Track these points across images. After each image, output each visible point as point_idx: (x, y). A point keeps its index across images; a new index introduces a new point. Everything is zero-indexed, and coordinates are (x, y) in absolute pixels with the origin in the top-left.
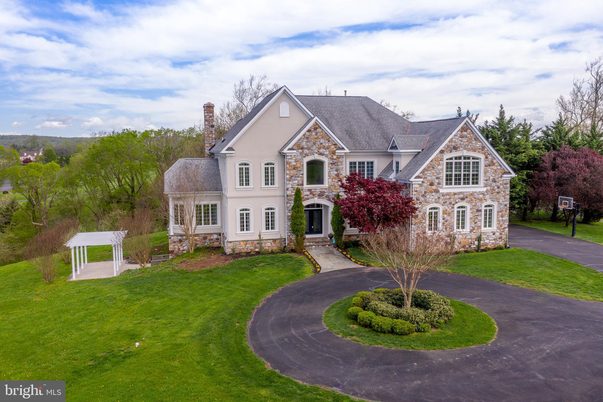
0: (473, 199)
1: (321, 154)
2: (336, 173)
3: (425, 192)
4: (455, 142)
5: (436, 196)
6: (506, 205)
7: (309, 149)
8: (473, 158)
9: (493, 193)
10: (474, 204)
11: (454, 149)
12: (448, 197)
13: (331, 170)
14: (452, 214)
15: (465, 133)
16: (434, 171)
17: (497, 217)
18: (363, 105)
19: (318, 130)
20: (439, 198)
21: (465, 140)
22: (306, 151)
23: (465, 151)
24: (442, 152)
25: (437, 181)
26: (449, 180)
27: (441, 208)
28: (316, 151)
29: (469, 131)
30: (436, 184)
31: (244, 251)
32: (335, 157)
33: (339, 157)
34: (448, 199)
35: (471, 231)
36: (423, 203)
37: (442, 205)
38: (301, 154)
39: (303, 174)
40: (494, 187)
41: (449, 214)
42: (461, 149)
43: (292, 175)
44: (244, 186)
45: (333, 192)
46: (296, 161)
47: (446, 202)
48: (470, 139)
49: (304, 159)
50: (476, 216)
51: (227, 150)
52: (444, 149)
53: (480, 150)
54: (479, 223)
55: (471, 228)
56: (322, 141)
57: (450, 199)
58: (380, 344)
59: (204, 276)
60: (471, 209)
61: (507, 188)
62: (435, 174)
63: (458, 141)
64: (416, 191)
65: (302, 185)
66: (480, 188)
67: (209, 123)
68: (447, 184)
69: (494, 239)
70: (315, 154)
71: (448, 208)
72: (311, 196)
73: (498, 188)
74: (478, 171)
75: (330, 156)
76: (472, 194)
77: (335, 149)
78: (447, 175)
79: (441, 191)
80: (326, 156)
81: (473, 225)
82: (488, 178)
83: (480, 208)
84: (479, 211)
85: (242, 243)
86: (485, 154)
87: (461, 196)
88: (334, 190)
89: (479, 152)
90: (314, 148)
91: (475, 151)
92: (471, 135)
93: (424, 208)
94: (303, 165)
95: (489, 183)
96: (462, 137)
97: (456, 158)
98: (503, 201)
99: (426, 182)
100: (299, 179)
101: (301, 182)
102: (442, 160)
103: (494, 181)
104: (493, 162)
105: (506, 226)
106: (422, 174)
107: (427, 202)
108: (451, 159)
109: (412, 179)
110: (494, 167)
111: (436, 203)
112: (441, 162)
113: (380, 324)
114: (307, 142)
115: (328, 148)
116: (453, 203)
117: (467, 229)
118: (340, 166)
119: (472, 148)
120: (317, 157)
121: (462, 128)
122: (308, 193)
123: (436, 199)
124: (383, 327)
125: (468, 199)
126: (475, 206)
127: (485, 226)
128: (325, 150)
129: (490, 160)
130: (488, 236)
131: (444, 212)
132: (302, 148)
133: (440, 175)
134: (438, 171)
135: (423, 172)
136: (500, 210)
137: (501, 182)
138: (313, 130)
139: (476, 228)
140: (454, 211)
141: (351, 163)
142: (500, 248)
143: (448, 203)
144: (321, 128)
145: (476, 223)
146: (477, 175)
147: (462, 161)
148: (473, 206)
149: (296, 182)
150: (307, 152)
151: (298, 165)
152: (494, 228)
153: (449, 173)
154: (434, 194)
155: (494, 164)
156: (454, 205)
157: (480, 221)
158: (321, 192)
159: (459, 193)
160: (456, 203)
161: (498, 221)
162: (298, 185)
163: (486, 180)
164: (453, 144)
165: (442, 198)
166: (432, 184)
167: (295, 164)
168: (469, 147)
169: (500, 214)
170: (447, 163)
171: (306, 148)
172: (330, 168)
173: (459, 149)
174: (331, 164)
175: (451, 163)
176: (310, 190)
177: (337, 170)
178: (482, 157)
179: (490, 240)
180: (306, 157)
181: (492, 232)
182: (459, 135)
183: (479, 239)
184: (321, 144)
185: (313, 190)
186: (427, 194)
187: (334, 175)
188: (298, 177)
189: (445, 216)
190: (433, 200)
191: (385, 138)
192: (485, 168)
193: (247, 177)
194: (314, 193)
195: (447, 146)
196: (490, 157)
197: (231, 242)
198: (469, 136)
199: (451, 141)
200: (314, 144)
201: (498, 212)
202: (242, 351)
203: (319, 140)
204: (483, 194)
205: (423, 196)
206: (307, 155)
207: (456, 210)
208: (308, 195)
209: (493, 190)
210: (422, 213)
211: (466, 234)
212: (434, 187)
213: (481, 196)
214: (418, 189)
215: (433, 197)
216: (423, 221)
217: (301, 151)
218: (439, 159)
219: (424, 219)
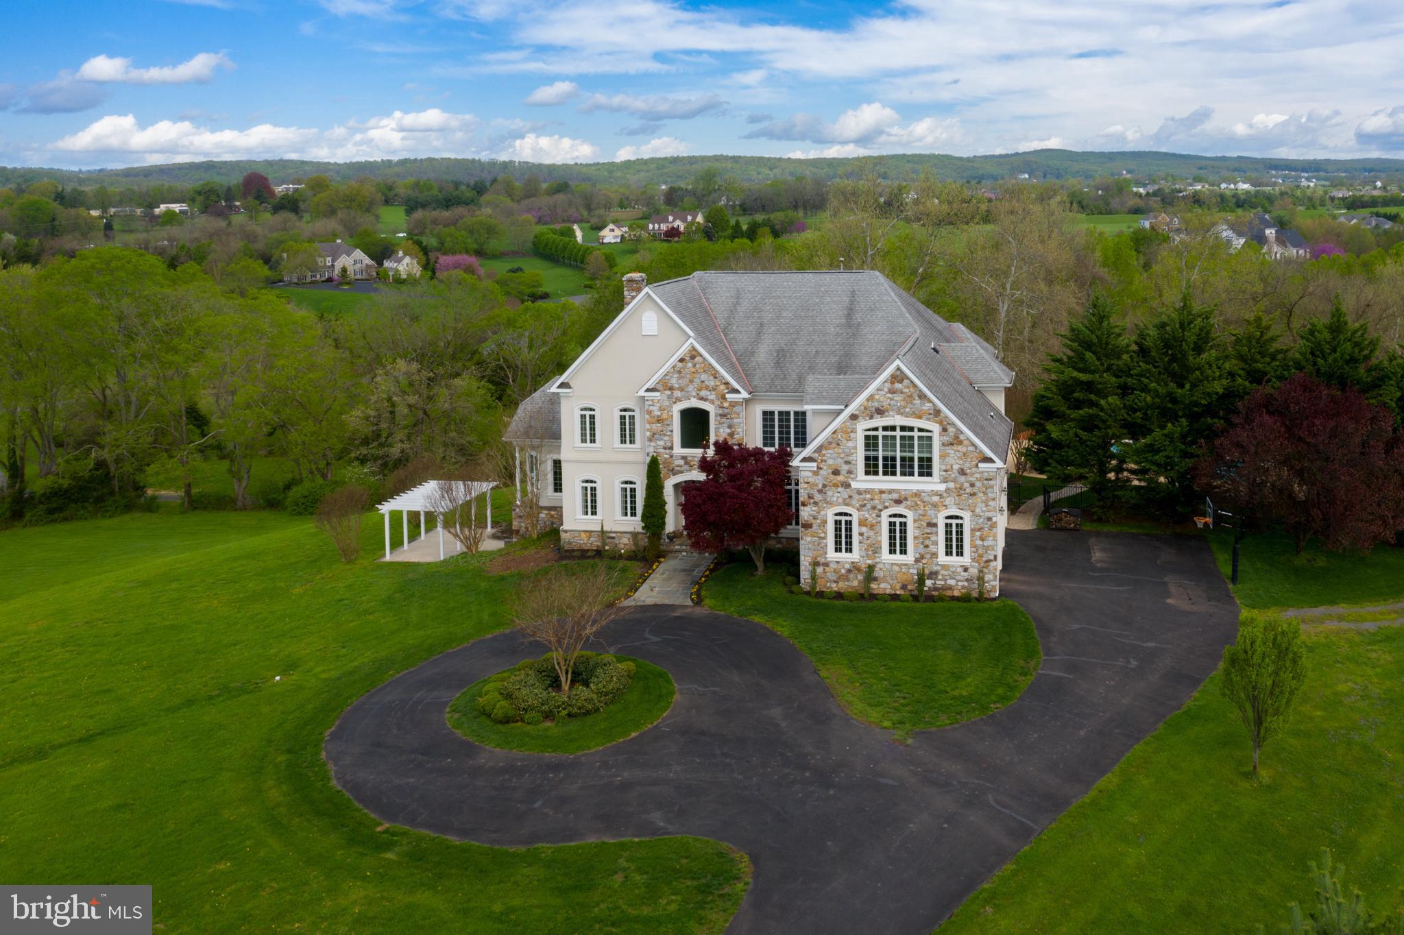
0: (919, 503)
1: (702, 399)
2: (728, 431)
3: (824, 486)
4: (878, 401)
5: (845, 493)
7: (681, 389)
8: (920, 430)
9: (960, 495)
10: (920, 512)
11: (878, 414)
12: (868, 496)
13: (720, 426)
14: (877, 528)
15: (898, 386)
16: (840, 451)
17: (971, 540)
19: (696, 359)
20: (851, 497)
21: (898, 397)
22: (678, 394)
23: (898, 417)
24: (854, 417)
26: (871, 467)
27: (857, 515)
28: (694, 393)
29: (906, 382)
30: (843, 473)
31: (587, 548)
32: (726, 405)
33: (733, 404)
34: (868, 500)
35: (917, 561)
36: (820, 504)
37: (858, 510)
38: (669, 397)
39: (672, 431)
40: (962, 484)
41: (872, 527)
42: (891, 413)
43: (655, 431)
44: (588, 444)
46: (661, 409)
47: (865, 505)
48: (911, 396)
49: (675, 406)
50: (927, 533)
51: (560, 387)
52: (857, 412)
53: (931, 416)
54: (933, 547)
55: (917, 556)
56: (704, 377)
57: (872, 499)
60: (915, 521)
61: (994, 488)
62: (842, 456)
63: (883, 399)
64: (808, 483)
65: (671, 448)
66: (932, 484)
68: (867, 473)
69: (967, 580)
70: (692, 399)
71: (870, 517)
72: (686, 467)
73: (972, 485)
74: (931, 452)
75: (718, 402)
76: (917, 494)
77: (727, 391)
78: (867, 458)
79: (854, 485)
80: (712, 402)
81: (921, 549)
82: (949, 467)
83: (934, 521)
84: (934, 525)
85: (583, 535)
86: (940, 423)
87: (895, 496)
89: (928, 419)
90: (691, 388)
91: (920, 417)
92: (911, 390)
93: (822, 513)
94: (674, 416)
95: (953, 476)
96: (892, 391)
97: (885, 429)
98: (984, 512)
99: (825, 468)
100: (666, 438)
102: (854, 431)
103: (962, 472)
104: (958, 437)
106: (816, 455)
107: (830, 504)
108: (876, 429)
109: (795, 463)
110: (960, 448)
111: (846, 505)
112: (852, 435)
114: (680, 378)
115: (714, 389)
116: (880, 507)
117: (909, 558)
118: (735, 420)
119: (914, 413)
120: (694, 403)
122: (682, 462)
123: (844, 500)
125: (909, 503)
126: (924, 515)
127: (949, 553)
128: (709, 393)
129: (952, 434)
130: (953, 572)
131: (861, 524)
132: (671, 389)
133: (851, 458)
134: (846, 450)
135: (819, 450)
136: (978, 527)
137: (978, 476)
138: (687, 358)
139: (928, 556)
140: (880, 522)
141: (765, 413)
142: (965, 599)
143: (869, 506)
144: (701, 356)
145: (927, 546)
146: (926, 459)
147: (896, 434)
148: (920, 515)
149: (661, 443)
150: (679, 395)
151: (665, 416)
152: (969, 558)
153: (870, 454)
154: (840, 489)
155: (960, 443)
156: (881, 511)
157: (936, 543)
159: (891, 491)
160: (886, 507)
161: (973, 546)
162: (665, 448)
163: (946, 471)
164: (876, 404)
165: (856, 497)
166: (836, 472)
167: (659, 413)
168: (907, 410)
169: (978, 534)
170: (867, 437)
171: (678, 389)
172: (717, 423)
173: (886, 413)
174: (721, 415)
175: (876, 438)
176: (684, 458)
177: (730, 427)
178: (935, 428)
179: (958, 581)
180: (678, 403)
181: (962, 566)
182: (886, 390)
184: (702, 382)
185: (689, 459)
186: (827, 489)
188: (665, 435)
189: (864, 529)
190: (840, 500)
192: (943, 448)
193: (593, 429)
194: (692, 463)
195: (863, 407)
196: (951, 430)
197: (567, 532)
198: (907, 390)
199: (871, 398)
200: (691, 381)
201: (973, 530)
203: (698, 376)
204: (941, 495)
205: (820, 491)
206: (679, 400)
207: (886, 519)
208: (681, 466)
209: (961, 488)
210: (818, 521)
211: (906, 565)
212: (840, 478)
213: (936, 499)
214: (810, 480)
215: (839, 495)
216: (822, 535)
217: (668, 392)
218: (849, 430)
219: (823, 532)
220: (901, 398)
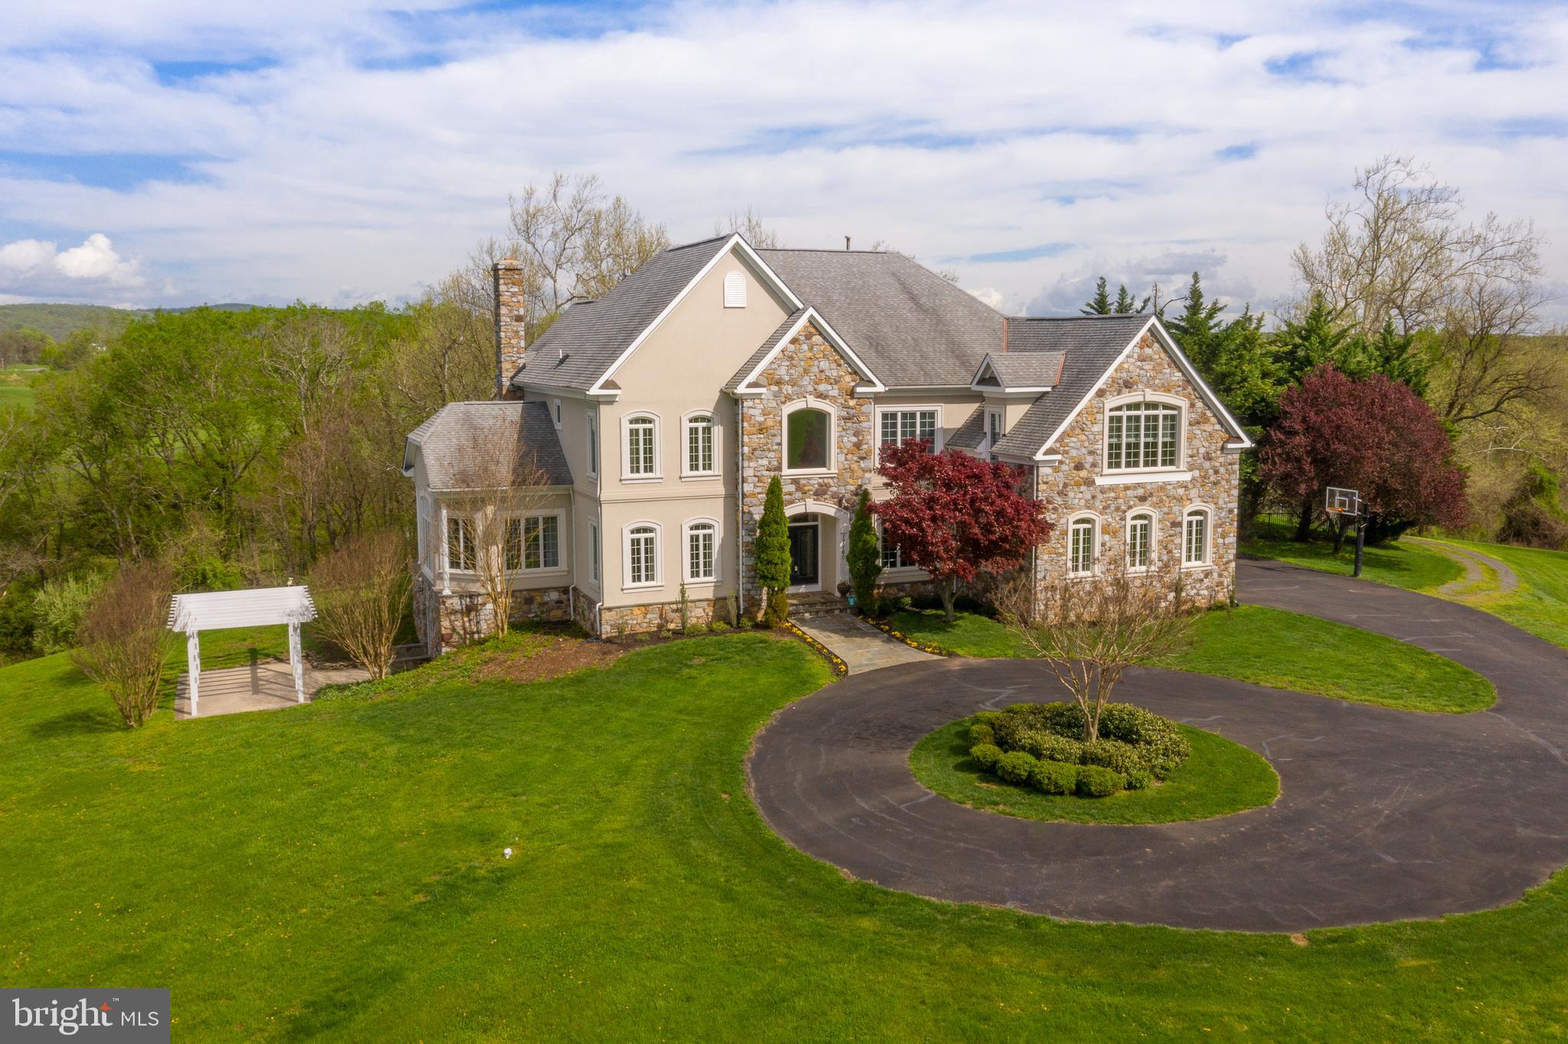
0: (1164, 498)
1: (821, 396)
2: (854, 439)
3: (1065, 485)
4: (1128, 371)
5: (1087, 493)
6: (1231, 511)
7: (793, 383)
8: (1166, 407)
9: (1204, 485)
10: (1165, 510)
11: (1126, 387)
12: (1112, 495)
13: (844, 434)
14: (1120, 534)
15: (1148, 351)
16: (1085, 438)
17: (1214, 539)
18: (893, 274)
19: (815, 339)
20: (1094, 497)
21: (1148, 366)
22: (788, 389)
23: (1148, 391)
24: (1101, 393)
25: (1090, 459)
26: (1114, 457)
27: (1099, 521)
28: (810, 388)
29: (1158, 346)
30: (1087, 466)
31: (641, 630)
32: (852, 403)
33: (861, 403)
34: (1114, 501)
35: (1161, 570)
36: (1060, 510)
37: (1101, 513)
38: (776, 395)
39: (780, 444)
40: (1207, 471)
41: (1115, 534)
42: (1140, 386)
43: (755, 446)
44: (642, 474)
45: (847, 484)
46: (766, 413)
47: (1108, 507)
48: (1160, 365)
49: (783, 407)
50: (1170, 536)
51: (603, 387)
52: (1105, 387)
53: (1180, 389)
54: (1176, 551)
55: (1161, 564)
56: (824, 364)
57: (1116, 498)
58: (1062, 817)
59: (569, 693)
60: (1160, 521)
61: (1234, 472)
62: (1086, 444)
63: (1134, 369)
64: (1047, 483)
65: (779, 468)
66: (1179, 474)
67: (510, 311)
68: (1110, 466)
69: (1208, 588)
70: (808, 396)
72: (799, 495)
73: (1216, 472)
74: (1173, 435)
75: (841, 401)
76: (1163, 487)
77: (854, 384)
78: (1111, 446)
79: (1100, 481)
80: (833, 400)
81: (1164, 557)
82: (1195, 451)
83: (1179, 519)
84: (1177, 524)
85: (636, 611)
86: (1188, 397)
87: (1140, 492)
88: (851, 481)
89: (1177, 393)
90: (806, 381)
91: (1169, 391)
92: (1163, 356)
93: (1063, 521)
94: (781, 422)
95: (1198, 462)
96: (1142, 359)
97: (1129, 407)
98: (1225, 503)
99: (1067, 461)
100: (772, 455)
101: (776, 463)
102: (1101, 411)
103: (1208, 457)
104: (1205, 414)
105: (1231, 557)
106: (1058, 445)
107: (1071, 508)
108: (1119, 408)
109: (1039, 456)
110: (1207, 427)
111: (1089, 508)
112: (1099, 417)
113: (1054, 776)
114: (790, 367)
115: (836, 382)
116: (1123, 507)
117: (1152, 567)
118: (864, 425)
120: (814, 403)
121: (1143, 340)
122: (792, 488)
123: (1087, 501)
124: (1061, 782)
125: (1154, 499)
126: (1169, 514)
127: (1189, 559)
128: (830, 387)
129: (1199, 410)
130: (1195, 580)
131: (1104, 531)
132: (779, 383)
133: (1096, 447)
134: (1092, 437)
135: (1060, 440)
136: (1219, 522)
137: (1222, 460)
138: (802, 338)
139: (1171, 564)
140: (1123, 527)
141: (885, 416)
142: (1220, 607)
143: (1113, 507)
145: (1170, 552)
146: (1172, 444)
147: (1143, 413)
148: (1165, 514)
149: (765, 462)
150: (790, 392)
151: (770, 423)
152: (1208, 562)
153: (1114, 440)
154: (1083, 488)
155: (1207, 420)
156: (1125, 512)
157: (1178, 546)
158: (820, 485)
159: (1138, 485)
160: (1130, 507)
161: (1216, 545)
162: (769, 470)
163: (1191, 456)
164: (1124, 375)
165: (1100, 496)
166: (1079, 467)
167: (762, 419)
168: (1157, 381)
169: (1220, 530)
170: (1111, 419)
171: (789, 383)
172: (841, 429)
173: (1135, 387)
174: (845, 419)
176: (795, 481)
177: (856, 434)
178: (1183, 403)
179: (1199, 591)
180: (788, 404)
181: (1202, 571)
182: (1136, 356)
183: (1178, 588)
184: (822, 371)
185: (802, 482)
186: (1068, 489)
187: (849, 445)
188: (769, 450)
189: (1107, 537)
190: (1083, 502)
191: (957, 357)
192: (1191, 428)
193: (649, 451)
194: (806, 488)
195: (1111, 380)
196: (1199, 405)
197: (609, 609)
198: (1157, 357)
199: (1120, 368)
200: (806, 371)
201: (1216, 527)
202: (771, 848)
203: (816, 363)
204: (1186, 487)
205: (1060, 493)
206: (789, 398)
207: (1129, 523)
208: (790, 494)
209: (1205, 477)
210: (1058, 533)
211: (1149, 577)
212: (1083, 474)
213: (1181, 491)
214: (1050, 478)
215: (1081, 495)
216: (1061, 550)
217: (775, 388)
218: (1095, 410)
219: (1063, 547)
220: (1150, 367)
